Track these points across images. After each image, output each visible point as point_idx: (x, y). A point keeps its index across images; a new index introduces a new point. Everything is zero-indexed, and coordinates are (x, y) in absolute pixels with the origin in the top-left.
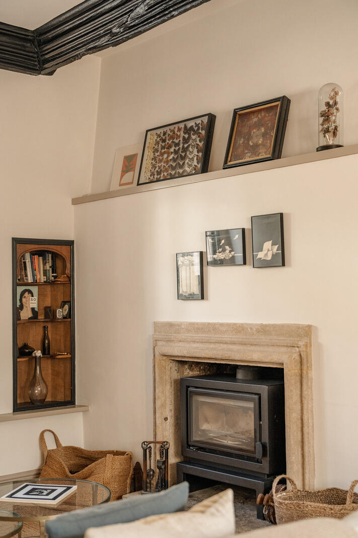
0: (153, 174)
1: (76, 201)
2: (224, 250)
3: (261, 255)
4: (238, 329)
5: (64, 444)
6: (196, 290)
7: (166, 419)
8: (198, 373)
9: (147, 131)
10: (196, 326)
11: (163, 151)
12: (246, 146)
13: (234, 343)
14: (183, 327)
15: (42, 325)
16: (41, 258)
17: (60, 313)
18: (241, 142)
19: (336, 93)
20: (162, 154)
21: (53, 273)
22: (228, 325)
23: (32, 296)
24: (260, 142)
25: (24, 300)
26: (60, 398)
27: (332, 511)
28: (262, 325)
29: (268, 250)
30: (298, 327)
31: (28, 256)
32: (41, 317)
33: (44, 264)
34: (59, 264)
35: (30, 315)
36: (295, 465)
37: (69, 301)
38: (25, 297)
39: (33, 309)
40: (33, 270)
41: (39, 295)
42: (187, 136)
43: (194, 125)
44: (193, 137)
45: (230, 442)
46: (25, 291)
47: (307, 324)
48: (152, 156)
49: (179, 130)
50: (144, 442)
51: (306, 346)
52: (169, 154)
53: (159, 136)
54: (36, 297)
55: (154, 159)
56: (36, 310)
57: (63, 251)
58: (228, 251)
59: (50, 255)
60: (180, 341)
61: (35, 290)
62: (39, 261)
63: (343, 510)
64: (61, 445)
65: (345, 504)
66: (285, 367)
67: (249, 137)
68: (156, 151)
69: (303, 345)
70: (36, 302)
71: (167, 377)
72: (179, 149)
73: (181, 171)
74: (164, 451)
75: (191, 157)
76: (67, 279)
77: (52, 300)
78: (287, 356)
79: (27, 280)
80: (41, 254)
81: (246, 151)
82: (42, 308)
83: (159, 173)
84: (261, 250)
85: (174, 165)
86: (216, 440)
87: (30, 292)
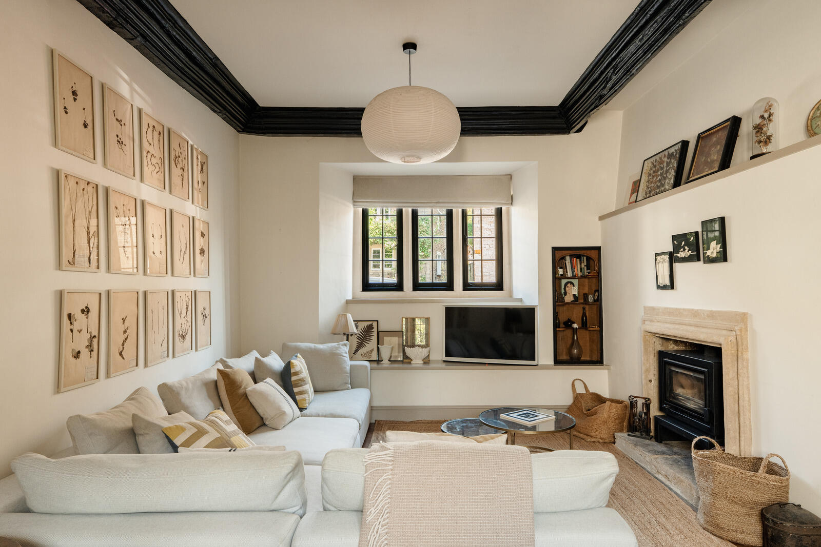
0: (646, 194)
1: (601, 218)
2: (684, 250)
3: (709, 253)
4: (695, 313)
5: (592, 390)
6: (668, 283)
7: (650, 381)
8: (684, 348)
9: (645, 161)
10: (668, 310)
11: (654, 174)
12: (706, 163)
13: (690, 325)
14: (661, 310)
15: (582, 306)
16: (578, 260)
17: (591, 299)
18: (703, 160)
19: (770, 106)
20: (653, 177)
21: (587, 270)
22: (689, 310)
23: (574, 286)
24: (715, 158)
25: (567, 289)
26: (595, 358)
27: (743, 476)
28: (712, 311)
29: (714, 249)
30: (737, 314)
31: (568, 258)
32: (582, 301)
33: (581, 264)
34: (592, 262)
35: (572, 299)
36: (732, 432)
37: (599, 290)
38: (568, 287)
39: (574, 295)
40: (573, 268)
41: (579, 285)
42: (668, 161)
43: (674, 151)
44: (673, 161)
45: (693, 406)
46: (567, 283)
47: (744, 311)
48: (647, 179)
49: (665, 156)
50: (631, 396)
51: (741, 330)
52: (657, 176)
53: (653, 163)
54: (576, 287)
55: (648, 181)
56: (577, 295)
57: (593, 254)
58: (686, 251)
59: (585, 258)
60: (658, 322)
61: (575, 282)
62: (576, 261)
63: (754, 477)
64: (589, 391)
65: (757, 472)
66: (722, 347)
67: (708, 155)
68: (650, 175)
69: (738, 330)
70: (577, 290)
71: (651, 349)
72: (663, 172)
73: (663, 189)
74: (647, 405)
75: (669, 177)
76: (596, 274)
77: (589, 289)
78: (724, 338)
79: (567, 275)
80: (579, 257)
81: (705, 167)
82: (582, 294)
83: (650, 192)
84: (709, 249)
85: (659, 184)
86: (684, 403)
87: (572, 283)
